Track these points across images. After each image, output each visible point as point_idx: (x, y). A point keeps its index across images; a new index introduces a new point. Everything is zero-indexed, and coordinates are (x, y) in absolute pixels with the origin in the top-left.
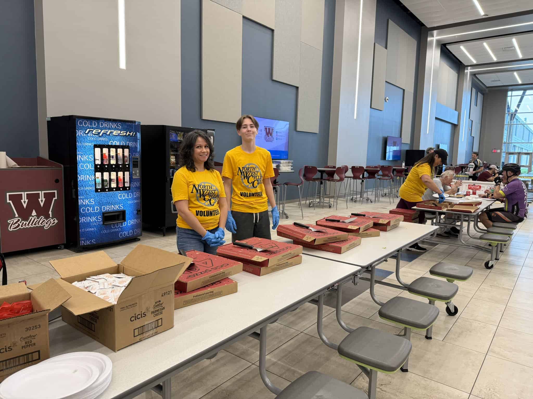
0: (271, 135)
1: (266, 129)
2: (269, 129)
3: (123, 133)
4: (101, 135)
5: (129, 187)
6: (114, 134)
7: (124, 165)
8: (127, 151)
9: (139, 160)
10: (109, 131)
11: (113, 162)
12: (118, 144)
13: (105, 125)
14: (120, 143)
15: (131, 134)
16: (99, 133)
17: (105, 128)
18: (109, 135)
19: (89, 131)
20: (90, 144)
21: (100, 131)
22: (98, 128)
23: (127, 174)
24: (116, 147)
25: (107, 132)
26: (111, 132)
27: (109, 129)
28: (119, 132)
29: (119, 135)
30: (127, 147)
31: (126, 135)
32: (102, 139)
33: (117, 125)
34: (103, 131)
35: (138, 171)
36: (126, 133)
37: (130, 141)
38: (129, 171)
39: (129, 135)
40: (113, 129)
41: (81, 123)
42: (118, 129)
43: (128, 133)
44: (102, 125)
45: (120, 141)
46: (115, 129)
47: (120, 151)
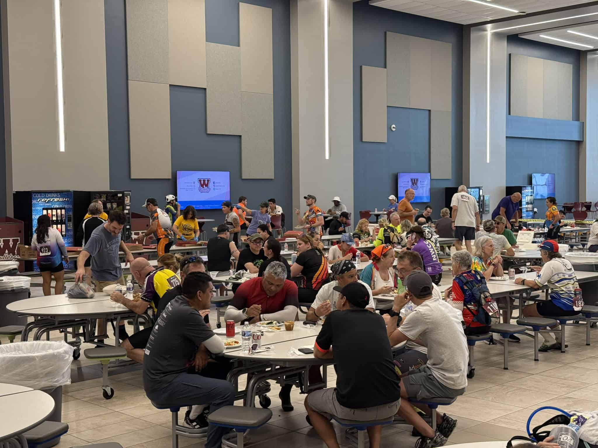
0: (207, 185)
1: (200, 181)
2: (204, 181)
3: (61, 199)
4: (47, 202)
5: (65, 235)
6: (55, 200)
7: (61, 220)
8: (63, 211)
9: (72, 216)
10: (52, 199)
11: (54, 218)
12: (57, 207)
13: (49, 195)
14: (59, 206)
15: (66, 200)
16: (46, 201)
17: (50, 197)
18: (52, 201)
19: (40, 200)
20: (40, 208)
21: (46, 199)
22: (45, 198)
23: (64, 226)
24: (56, 209)
25: (51, 200)
26: (53, 200)
27: (52, 198)
28: (58, 199)
29: (58, 201)
30: (64, 208)
31: (63, 201)
32: (47, 204)
33: (57, 195)
34: (48, 200)
35: (71, 224)
36: (63, 199)
37: (66, 205)
38: (65, 223)
39: (65, 200)
40: (54, 198)
41: (35, 196)
42: (58, 198)
43: (64, 199)
44: (47, 195)
45: (59, 205)
46: (56, 197)
47: (59, 211)
